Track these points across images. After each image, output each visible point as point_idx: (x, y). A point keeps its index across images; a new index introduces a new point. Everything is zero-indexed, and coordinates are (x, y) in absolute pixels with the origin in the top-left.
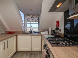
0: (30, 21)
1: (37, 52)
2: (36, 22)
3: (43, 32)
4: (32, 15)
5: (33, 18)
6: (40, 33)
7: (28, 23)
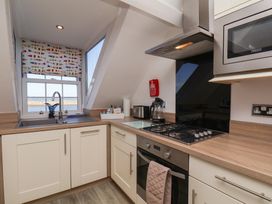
0: (46, 68)
1: (90, 187)
2: (72, 75)
3: (106, 111)
4: (55, 47)
5: (60, 59)
6: (100, 117)
7: (29, 76)
